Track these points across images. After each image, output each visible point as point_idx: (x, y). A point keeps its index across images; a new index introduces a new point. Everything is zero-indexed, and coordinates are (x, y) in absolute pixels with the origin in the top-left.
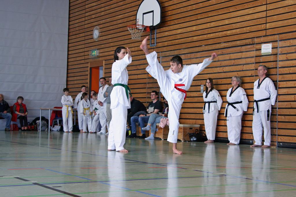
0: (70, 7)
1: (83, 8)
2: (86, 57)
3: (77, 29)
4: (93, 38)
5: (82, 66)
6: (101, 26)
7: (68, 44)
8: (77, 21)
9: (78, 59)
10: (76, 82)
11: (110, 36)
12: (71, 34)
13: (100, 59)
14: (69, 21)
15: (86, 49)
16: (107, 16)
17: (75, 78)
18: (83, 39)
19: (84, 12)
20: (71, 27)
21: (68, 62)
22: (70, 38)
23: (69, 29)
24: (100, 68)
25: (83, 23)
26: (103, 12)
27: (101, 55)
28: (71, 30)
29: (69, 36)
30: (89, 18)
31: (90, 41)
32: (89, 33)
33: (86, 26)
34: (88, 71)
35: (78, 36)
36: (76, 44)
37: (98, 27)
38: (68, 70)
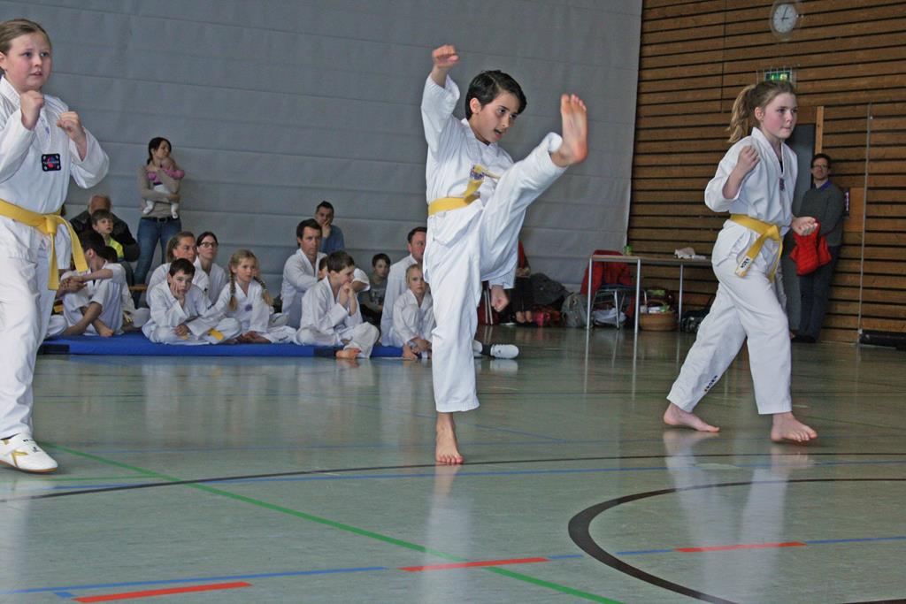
4: (770, 31)
5: (707, 120)
9: (689, 96)
11: (853, 29)
13: (803, 101)
18: (720, 30)
21: (639, 105)
22: (651, 26)
27: (807, 86)
28: (656, 1)
29: (643, 21)
31: (749, 40)
32: (747, 14)
35: (690, 22)
38: (637, 130)
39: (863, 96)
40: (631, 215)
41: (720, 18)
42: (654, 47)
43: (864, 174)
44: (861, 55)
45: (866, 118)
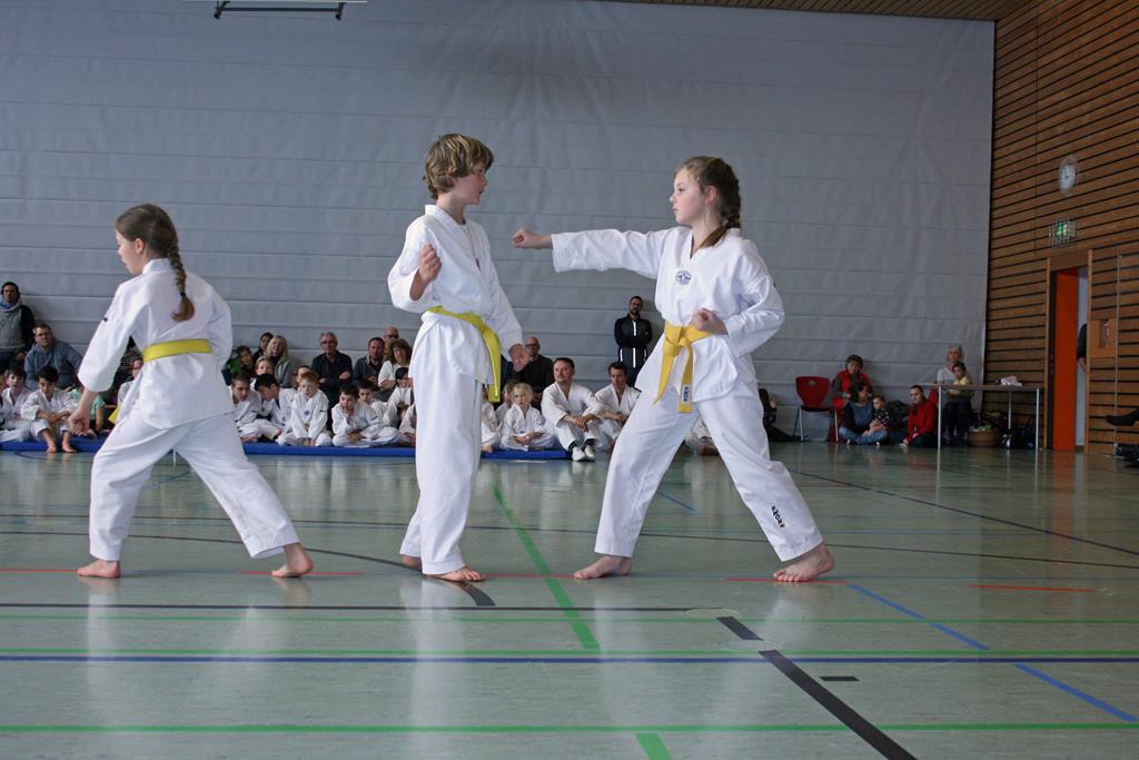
0: (994, 111)
1: (1032, 109)
2: (1041, 243)
3: (1015, 167)
4: (1059, 190)
5: (1028, 268)
6: (1083, 155)
7: (992, 210)
8: (1016, 146)
9: (1018, 249)
10: (1011, 313)
11: (1106, 182)
12: (998, 183)
13: (1080, 245)
14: (993, 150)
15: (1039, 222)
16: (1099, 125)
17: (1011, 302)
18: (1031, 193)
19: (1033, 119)
20: (998, 164)
21: (990, 259)
22: (997, 193)
23: (993, 170)
24: (1081, 271)
25: (1032, 151)
26: (1087, 116)
27: (1082, 234)
28: (999, 173)
29: (992, 190)
30: (1048, 134)
31: (1050, 198)
32: (1048, 177)
33: (1039, 159)
34: (1045, 281)
35: (1016, 187)
36: (1011, 209)
37: (1072, 158)
38: (989, 280)
39: (1115, 238)
40: (987, 351)
41: (1032, 182)
42: (1000, 210)
43: (1115, 306)
44: (1113, 203)
45: (1116, 257)
